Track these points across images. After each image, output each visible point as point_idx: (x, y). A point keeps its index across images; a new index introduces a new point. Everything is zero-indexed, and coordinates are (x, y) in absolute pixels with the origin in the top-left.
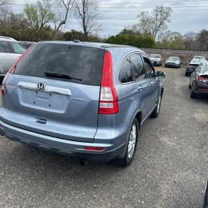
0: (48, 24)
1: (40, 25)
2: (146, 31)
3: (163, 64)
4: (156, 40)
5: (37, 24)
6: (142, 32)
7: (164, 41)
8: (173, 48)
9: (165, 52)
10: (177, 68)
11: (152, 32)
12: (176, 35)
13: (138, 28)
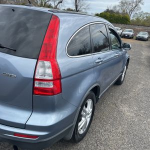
0: (49, 3)
1: (44, 3)
2: (124, 11)
3: (135, 38)
4: (131, 19)
5: (42, 2)
6: (121, 11)
7: (138, 19)
8: (143, 25)
9: (137, 28)
10: (145, 41)
11: (128, 12)
12: (148, 15)
13: (118, 9)
